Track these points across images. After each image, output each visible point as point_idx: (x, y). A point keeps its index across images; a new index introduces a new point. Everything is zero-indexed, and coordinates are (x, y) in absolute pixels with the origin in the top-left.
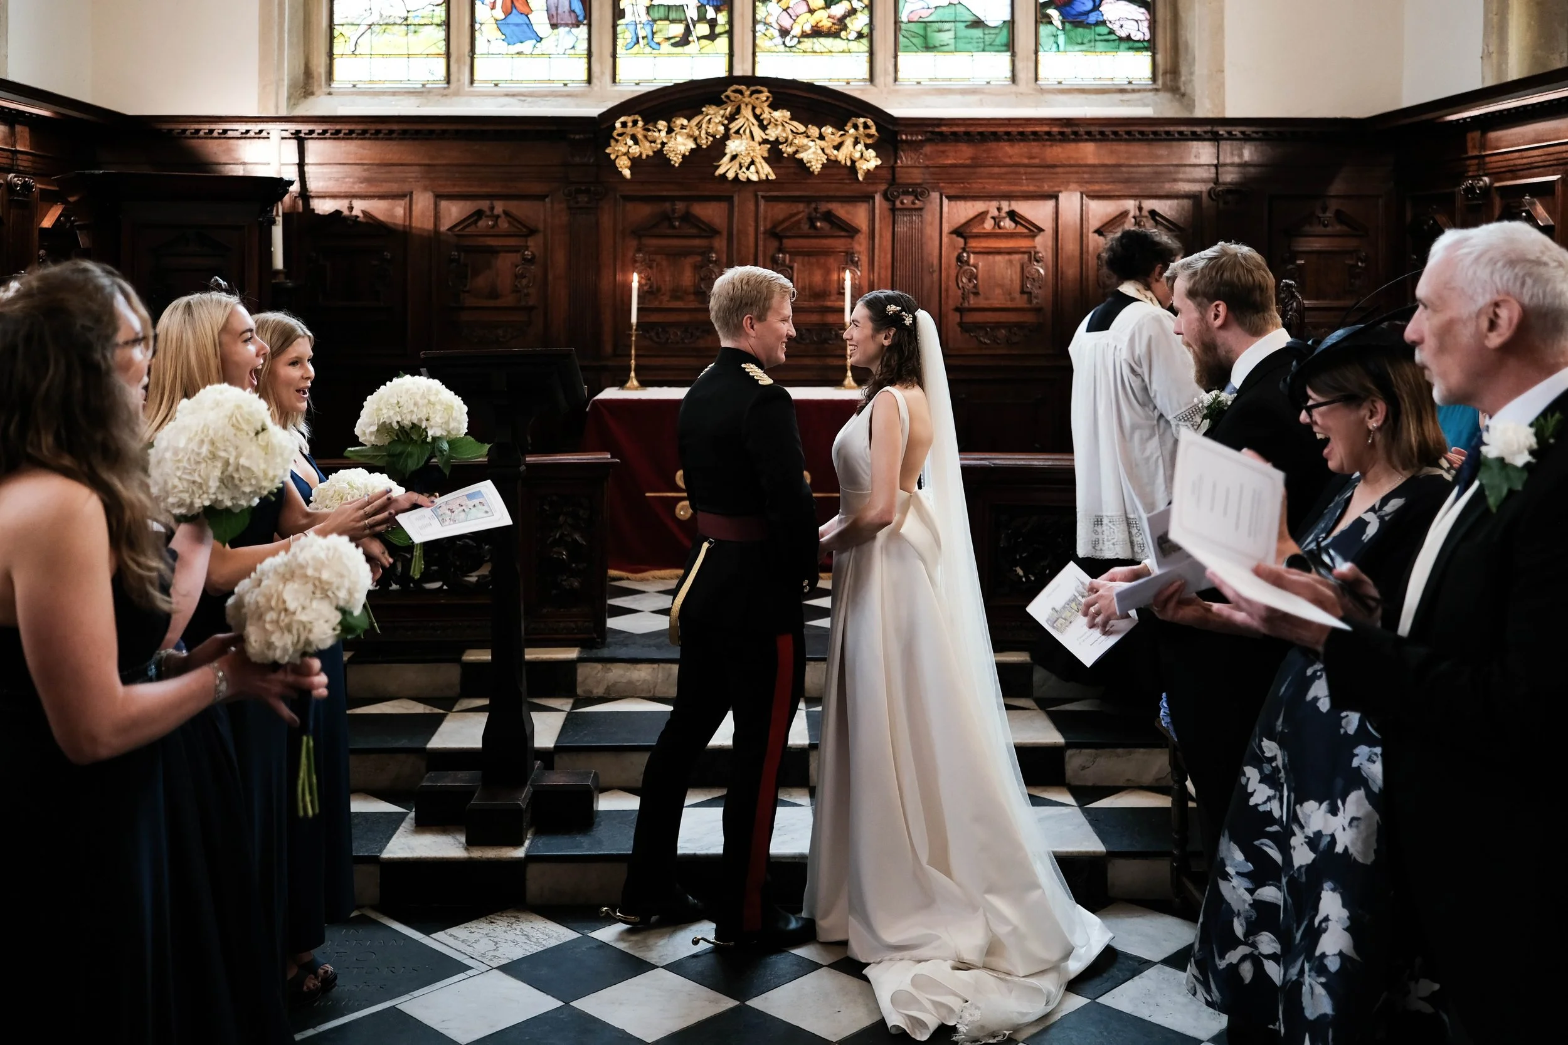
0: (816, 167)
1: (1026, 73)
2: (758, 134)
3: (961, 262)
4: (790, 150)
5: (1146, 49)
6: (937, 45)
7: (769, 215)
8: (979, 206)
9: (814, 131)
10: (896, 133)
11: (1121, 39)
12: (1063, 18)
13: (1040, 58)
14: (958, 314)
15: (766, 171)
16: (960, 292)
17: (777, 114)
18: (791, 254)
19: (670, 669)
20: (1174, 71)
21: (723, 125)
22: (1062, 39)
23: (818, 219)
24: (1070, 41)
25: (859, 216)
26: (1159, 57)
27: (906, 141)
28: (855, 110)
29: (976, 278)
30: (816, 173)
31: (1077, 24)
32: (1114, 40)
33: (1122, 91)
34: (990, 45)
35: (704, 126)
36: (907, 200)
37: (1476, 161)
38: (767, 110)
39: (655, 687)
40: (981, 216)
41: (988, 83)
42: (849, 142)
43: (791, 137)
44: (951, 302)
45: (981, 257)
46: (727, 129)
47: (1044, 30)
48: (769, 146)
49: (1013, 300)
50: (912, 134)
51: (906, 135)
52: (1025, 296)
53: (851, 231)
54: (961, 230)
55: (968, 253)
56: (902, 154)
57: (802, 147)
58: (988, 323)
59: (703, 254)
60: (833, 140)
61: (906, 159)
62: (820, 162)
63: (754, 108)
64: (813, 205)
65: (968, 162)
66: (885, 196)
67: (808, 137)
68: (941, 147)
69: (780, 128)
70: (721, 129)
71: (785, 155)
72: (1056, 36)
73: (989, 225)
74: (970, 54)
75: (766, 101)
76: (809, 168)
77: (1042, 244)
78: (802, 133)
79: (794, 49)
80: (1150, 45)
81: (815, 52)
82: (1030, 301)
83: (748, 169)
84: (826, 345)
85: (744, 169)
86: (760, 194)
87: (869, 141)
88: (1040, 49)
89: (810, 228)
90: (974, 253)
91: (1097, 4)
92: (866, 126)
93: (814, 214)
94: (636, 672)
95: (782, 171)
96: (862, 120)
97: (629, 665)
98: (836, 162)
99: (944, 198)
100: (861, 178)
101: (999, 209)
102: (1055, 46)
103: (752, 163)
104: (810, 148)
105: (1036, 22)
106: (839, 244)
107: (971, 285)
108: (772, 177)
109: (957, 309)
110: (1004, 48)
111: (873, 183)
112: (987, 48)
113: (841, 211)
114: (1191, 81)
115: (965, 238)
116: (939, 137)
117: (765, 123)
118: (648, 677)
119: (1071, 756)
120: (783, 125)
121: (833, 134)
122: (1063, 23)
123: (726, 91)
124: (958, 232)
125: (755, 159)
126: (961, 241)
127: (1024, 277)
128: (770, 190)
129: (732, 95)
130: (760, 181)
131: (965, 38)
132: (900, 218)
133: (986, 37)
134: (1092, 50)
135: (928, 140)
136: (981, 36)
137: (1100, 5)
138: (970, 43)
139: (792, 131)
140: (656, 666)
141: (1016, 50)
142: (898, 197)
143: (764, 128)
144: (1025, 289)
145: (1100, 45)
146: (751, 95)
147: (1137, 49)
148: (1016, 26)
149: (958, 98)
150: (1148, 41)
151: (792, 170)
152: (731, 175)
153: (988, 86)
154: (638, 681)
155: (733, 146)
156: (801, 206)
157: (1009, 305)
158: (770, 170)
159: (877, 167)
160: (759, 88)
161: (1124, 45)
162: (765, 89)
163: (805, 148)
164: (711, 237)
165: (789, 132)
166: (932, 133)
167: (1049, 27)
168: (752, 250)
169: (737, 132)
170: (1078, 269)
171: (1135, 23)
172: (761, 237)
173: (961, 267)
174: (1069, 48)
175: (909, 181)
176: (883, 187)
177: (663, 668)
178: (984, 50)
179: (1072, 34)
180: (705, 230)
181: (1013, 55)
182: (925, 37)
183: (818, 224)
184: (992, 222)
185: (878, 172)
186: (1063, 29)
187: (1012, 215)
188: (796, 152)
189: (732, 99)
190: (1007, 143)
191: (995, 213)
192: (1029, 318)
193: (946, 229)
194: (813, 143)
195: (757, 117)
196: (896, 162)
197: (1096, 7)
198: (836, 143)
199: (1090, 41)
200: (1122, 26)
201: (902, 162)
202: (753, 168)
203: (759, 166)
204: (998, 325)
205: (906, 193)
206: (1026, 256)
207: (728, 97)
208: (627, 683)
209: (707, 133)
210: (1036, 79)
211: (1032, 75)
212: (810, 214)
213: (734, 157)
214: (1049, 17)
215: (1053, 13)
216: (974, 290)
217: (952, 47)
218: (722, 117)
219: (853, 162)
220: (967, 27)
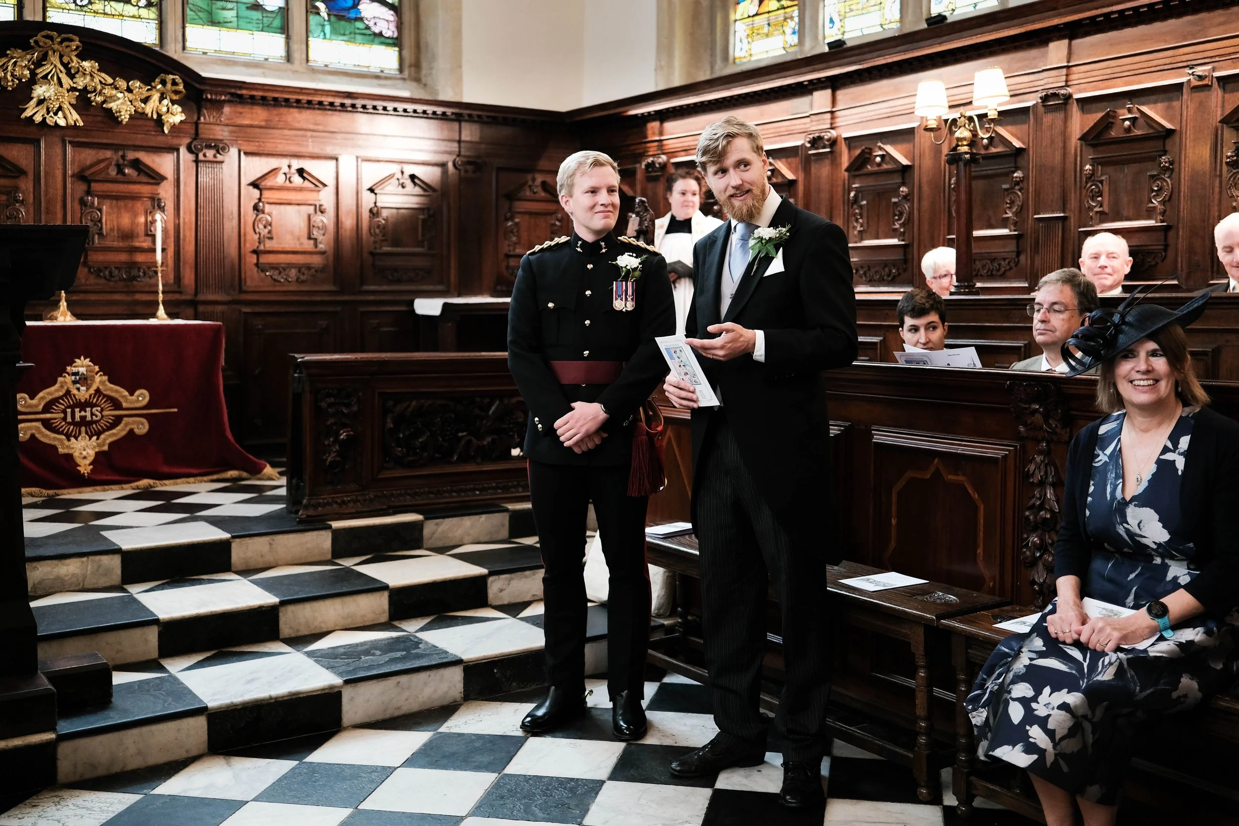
0: (125, 118)
1: (298, 55)
2: (65, 80)
3: (258, 210)
4: (99, 99)
5: (394, 45)
6: (221, 21)
7: (77, 158)
8: (273, 163)
9: (122, 84)
10: (202, 92)
11: (375, 34)
12: (329, 10)
13: (310, 43)
14: (255, 256)
15: (74, 117)
16: (257, 236)
17: (86, 64)
18: (99, 197)
19: (100, 560)
20: (417, 65)
21: (29, 69)
22: (328, 29)
23: (126, 166)
24: (335, 31)
25: (164, 164)
26: (406, 53)
27: (211, 100)
28: (164, 67)
29: (270, 225)
30: (124, 123)
31: (340, 18)
32: (370, 35)
33: (377, 77)
34: (268, 26)
35: (10, 68)
36: (210, 153)
37: (656, 144)
38: (74, 59)
39: (84, 581)
40: (274, 171)
41: (266, 59)
42: (156, 97)
43: (99, 87)
44: (248, 245)
45: (273, 206)
46: (33, 74)
47: (313, 19)
48: (77, 94)
49: (301, 244)
50: (216, 94)
51: (211, 94)
52: (312, 242)
53: (157, 178)
54: (257, 183)
55: (263, 203)
56: (205, 111)
57: (111, 97)
58: (281, 264)
59: (8, 193)
60: (141, 94)
61: (209, 117)
62: (129, 113)
63: (61, 57)
64: (120, 153)
65: (263, 124)
66: (190, 149)
67: (116, 88)
68: (239, 109)
69: (88, 78)
70: (27, 72)
71: (94, 104)
72: (323, 26)
73: (280, 179)
74: (251, 32)
75: (76, 50)
76: (118, 117)
77: (326, 197)
78: (110, 85)
79: (85, 9)
80: (396, 42)
81: (105, 14)
82: (316, 246)
83: (56, 114)
84: (135, 283)
85: (51, 114)
86: (67, 139)
87: (175, 97)
88: (310, 35)
89: (117, 174)
90: (268, 203)
91: (356, 2)
92: (174, 83)
93: (121, 161)
94: (65, 568)
95: (90, 119)
96: (171, 77)
97: (55, 562)
98: (143, 114)
99: (242, 153)
100: (166, 131)
101: (289, 166)
102: (322, 34)
103: (60, 108)
104: (119, 99)
105: (307, 11)
106: (146, 190)
107: (266, 231)
108: (81, 123)
109: (255, 252)
110: (279, 31)
111: (177, 137)
112: (265, 29)
113: (147, 159)
114: (431, 74)
115: (261, 190)
116: (237, 99)
117: (73, 71)
118: (77, 571)
119: (492, 582)
120: (91, 75)
121: (140, 88)
122: (329, 15)
123: (36, 36)
124: (255, 185)
125: (62, 105)
126: (256, 193)
127: (310, 226)
128: (78, 136)
129: (42, 41)
130: (68, 127)
131: (247, 18)
132: (202, 169)
133: (265, 19)
134: (352, 40)
135: (229, 101)
136: (261, 18)
137: (358, 4)
138: (250, 23)
139: (101, 82)
140: (85, 559)
141: (290, 33)
142: (202, 150)
143: (72, 76)
144: (313, 236)
145: (359, 37)
146: (61, 43)
147: (388, 44)
148: (290, 11)
149: (244, 69)
150: (397, 38)
151: (99, 119)
152: (38, 118)
153: (266, 62)
154: (66, 576)
155: (40, 91)
156: (108, 154)
157: (298, 248)
158: (78, 117)
159: (181, 122)
160: (70, 35)
161: (377, 40)
162: (77, 38)
163: (113, 98)
164: (15, 177)
165: (98, 81)
166: (232, 94)
167: (317, 17)
168: (60, 192)
169: (45, 77)
170: (355, 221)
171: (386, 23)
172: (69, 180)
173: (257, 215)
174: (334, 37)
175: (211, 137)
176: (188, 141)
177: (93, 561)
178: (262, 31)
179: (336, 25)
180: (12, 171)
181: (288, 38)
182: (210, 13)
183: (127, 171)
184: (284, 176)
185: (183, 126)
186: (329, 20)
187: (301, 172)
188: (104, 102)
189: (41, 44)
190: (295, 110)
191: (285, 169)
192: (316, 260)
193: (244, 182)
194: (122, 94)
195: (66, 66)
196: (199, 118)
197: (355, 5)
198: (143, 97)
199: (350, 33)
200: (375, 24)
201: (205, 119)
202: (60, 114)
203: (67, 112)
204: (290, 266)
205: (209, 147)
206: (312, 208)
207: (36, 42)
208: (54, 579)
209: (12, 75)
210: (307, 61)
211: (304, 56)
212: (118, 161)
213: (40, 102)
214: (317, 8)
215: (321, 6)
216: (269, 236)
217: (235, 24)
218: (29, 61)
219: (159, 116)
220: (248, 8)
